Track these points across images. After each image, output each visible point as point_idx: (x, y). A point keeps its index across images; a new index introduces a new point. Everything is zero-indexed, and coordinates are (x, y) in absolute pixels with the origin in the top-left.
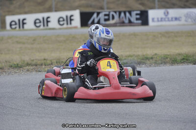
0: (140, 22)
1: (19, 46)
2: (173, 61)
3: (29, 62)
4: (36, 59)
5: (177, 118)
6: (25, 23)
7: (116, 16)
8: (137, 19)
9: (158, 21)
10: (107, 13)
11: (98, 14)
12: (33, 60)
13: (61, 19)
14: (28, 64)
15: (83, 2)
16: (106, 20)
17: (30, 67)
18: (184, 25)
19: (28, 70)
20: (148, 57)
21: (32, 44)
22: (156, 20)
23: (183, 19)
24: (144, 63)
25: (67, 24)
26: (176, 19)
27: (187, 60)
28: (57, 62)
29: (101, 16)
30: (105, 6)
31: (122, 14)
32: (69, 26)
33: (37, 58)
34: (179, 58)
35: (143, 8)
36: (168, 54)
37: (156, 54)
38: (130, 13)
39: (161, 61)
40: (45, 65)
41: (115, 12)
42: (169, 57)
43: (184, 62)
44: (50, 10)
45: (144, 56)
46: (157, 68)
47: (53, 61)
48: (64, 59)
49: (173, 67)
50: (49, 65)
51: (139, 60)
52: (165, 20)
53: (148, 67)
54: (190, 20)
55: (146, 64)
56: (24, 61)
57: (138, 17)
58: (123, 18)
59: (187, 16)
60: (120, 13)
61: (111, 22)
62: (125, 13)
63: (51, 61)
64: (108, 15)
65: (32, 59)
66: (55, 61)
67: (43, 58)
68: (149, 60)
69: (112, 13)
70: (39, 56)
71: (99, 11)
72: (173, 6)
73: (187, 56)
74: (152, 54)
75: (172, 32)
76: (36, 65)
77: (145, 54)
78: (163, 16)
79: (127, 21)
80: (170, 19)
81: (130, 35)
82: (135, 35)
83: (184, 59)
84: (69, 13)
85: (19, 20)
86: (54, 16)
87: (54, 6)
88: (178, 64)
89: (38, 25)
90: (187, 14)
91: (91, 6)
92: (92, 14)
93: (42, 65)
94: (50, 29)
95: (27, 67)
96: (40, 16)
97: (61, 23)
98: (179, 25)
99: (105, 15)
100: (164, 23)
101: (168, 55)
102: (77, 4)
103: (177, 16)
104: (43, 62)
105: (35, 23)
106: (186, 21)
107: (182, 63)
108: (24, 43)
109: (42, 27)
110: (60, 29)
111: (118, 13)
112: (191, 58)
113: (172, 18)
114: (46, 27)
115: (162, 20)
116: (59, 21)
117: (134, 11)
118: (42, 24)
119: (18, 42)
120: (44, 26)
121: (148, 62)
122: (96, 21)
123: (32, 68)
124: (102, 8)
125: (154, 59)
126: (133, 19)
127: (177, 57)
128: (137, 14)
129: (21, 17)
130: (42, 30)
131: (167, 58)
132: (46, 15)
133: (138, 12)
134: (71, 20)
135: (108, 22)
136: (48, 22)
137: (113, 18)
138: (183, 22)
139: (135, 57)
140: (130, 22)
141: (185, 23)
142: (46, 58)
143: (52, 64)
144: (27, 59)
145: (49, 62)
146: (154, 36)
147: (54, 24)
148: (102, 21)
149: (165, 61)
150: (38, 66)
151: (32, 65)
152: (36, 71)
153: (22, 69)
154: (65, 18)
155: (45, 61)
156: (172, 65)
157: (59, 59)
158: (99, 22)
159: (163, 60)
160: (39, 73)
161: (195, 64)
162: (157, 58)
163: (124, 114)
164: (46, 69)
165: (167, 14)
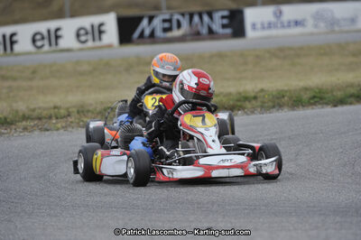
0: (228, 31)
1: (7, 84)
2: (295, 101)
3: (27, 113)
4: (40, 108)
5: (308, 207)
6: (16, 42)
7: (185, 22)
8: (224, 26)
9: (263, 28)
10: (167, 17)
11: (151, 19)
12: (34, 110)
13: (82, 32)
14: (25, 118)
16: (165, 30)
17: (28, 123)
18: (312, 34)
19: (25, 129)
20: (248, 95)
21: (31, 79)
22: (259, 26)
23: (310, 22)
24: (241, 108)
25: (94, 40)
26: (297, 23)
27: (321, 98)
28: (78, 112)
29: (157, 22)
30: (164, 4)
31: (196, 19)
32: (98, 43)
33: (41, 105)
34: (305, 97)
35: (234, 6)
36: (286, 88)
37: (262, 90)
38: (210, 15)
39: (273, 102)
40: (57, 118)
41: (183, 15)
42: (288, 94)
43: (314, 104)
44: (60, 15)
45: (240, 93)
46: (265, 115)
47: (70, 110)
48: (91, 105)
49: (295, 112)
50: (64, 117)
51: (231, 103)
52: (276, 27)
53: (248, 115)
54: (322, 25)
55: (244, 109)
56: (17, 111)
57: (225, 21)
58: (197, 25)
59: (318, 17)
60: (191, 16)
61: (176, 33)
62: (200, 15)
63: (67, 109)
64: (170, 21)
65: (32, 107)
66: (75, 110)
67: (52, 105)
68: (250, 101)
69: (176, 17)
70: (44, 102)
71: (152, 13)
73: (320, 92)
74: (256, 90)
75: (290, 49)
76: (40, 119)
77: (241, 90)
78: (273, 19)
79: (204, 31)
80: (286, 24)
81: (212, 56)
82: (221, 55)
83: (314, 97)
84: (96, 20)
85: (4, 36)
86: (69, 27)
87: (67, 8)
88: (303, 106)
89: (39, 44)
90: (317, 13)
91: (137, 5)
92: (138, 20)
93: (50, 117)
94: (63, 50)
95: (24, 123)
96: (42, 27)
97: (83, 38)
98: (303, 35)
99: (164, 21)
100: (274, 32)
101: (286, 91)
103: (299, 18)
104: (52, 112)
105: (34, 41)
106: (316, 26)
107: (312, 104)
108: (15, 79)
109: (46, 48)
110: (81, 50)
111: (187, 17)
112: (329, 95)
113: (289, 22)
114: (54, 48)
115: (270, 26)
116: (78, 35)
117: (217, 10)
118: (46, 42)
119: (4, 78)
120: (50, 44)
121: (248, 105)
123: (32, 124)
124: (157, 8)
125: (259, 99)
126: (216, 27)
127: (302, 93)
128: (223, 17)
129: (8, 30)
130: (47, 52)
131: (283, 97)
132: (53, 25)
133: (226, 13)
134: (101, 32)
135: (169, 35)
136: (57, 37)
137: (179, 25)
138: (309, 28)
139: (224, 96)
140: (211, 31)
141: (315, 30)
142: (59, 104)
143: (69, 115)
144: (21, 107)
145: (63, 112)
146: (257, 57)
147: (68, 40)
148: (159, 33)
149: (279, 101)
150: (44, 121)
151: (32, 119)
152: (41, 129)
153: (14, 127)
154: (89, 28)
155: (56, 110)
156: (293, 110)
157: (82, 106)
158: (152, 34)
159: (277, 101)
160: (47, 133)
161: (335, 106)
162: (264, 97)
163: (208, 203)
164: (59, 125)
165: (279, 14)
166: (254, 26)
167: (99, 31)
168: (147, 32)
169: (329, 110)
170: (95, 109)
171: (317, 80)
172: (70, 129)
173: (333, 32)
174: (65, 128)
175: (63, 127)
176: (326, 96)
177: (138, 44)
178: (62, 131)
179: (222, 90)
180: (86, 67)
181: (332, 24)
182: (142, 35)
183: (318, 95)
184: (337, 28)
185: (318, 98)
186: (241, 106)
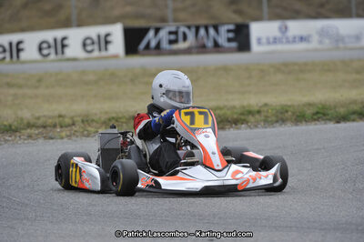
0: (234, 45)
1: (12, 91)
2: (298, 116)
3: (32, 121)
4: (44, 116)
5: (309, 222)
6: (22, 50)
7: (191, 35)
8: (229, 40)
9: (269, 43)
10: (173, 29)
11: (157, 30)
12: (38, 118)
13: (88, 42)
14: (29, 126)
15: (129, 9)
16: (171, 42)
17: (33, 131)
18: (316, 50)
19: (30, 137)
20: (252, 109)
21: (36, 87)
22: (264, 41)
23: (315, 38)
24: (244, 122)
25: (100, 50)
26: (302, 39)
27: (324, 115)
28: (83, 121)
29: (163, 34)
30: (170, 15)
31: (202, 32)
32: (104, 53)
33: (46, 113)
34: (309, 112)
35: (239, 20)
36: (289, 103)
37: (266, 105)
38: (216, 28)
39: (277, 116)
40: (61, 127)
41: (189, 27)
42: (291, 109)
43: (318, 120)
44: (67, 24)
45: (244, 107)
46: (268, 130)
47: (75, 119)
48: (96, 114)
49: (298, 128)
50: (69, 126)
51: (235, 116)
52: (281, 42)
53: (251, 129)
54: (327, 41)
55: (247, 122)
56: (22, 119)
57: (231, 35)
58: (203, 38)
59: (323, 33)
60: (197, 29)
61: (181, 45)
62: (206, 28)
63: (72, 118)
64: (176, 33)
65: (37, 115)
66: (79, 119)
67: (56, 113)
68: (253, 115)
69: (183, 29)
70: (48, 110)
71: (158, 25)
72: (296, 15)
73: (323, 108)
74: (260, 105)
75: (295, 64)
76: (44, 127)
77: (245, 103)
78: (278, 34)
79: (210, 44)
80: (291, 39)
81: (217, 69)
82: (225, 69)
83: (317, 113)
84: (103, 30)
85: (11, 44)
86: (75, 36)
87: (74, 17)
88: (306, 121)
89: (45, 52)
90: (322, 29)
91: (142, 16)
92: (146, 31)
93: (55, 126)
94: (69, 60)
95: (29, 131)
96: (49, 35)
97: (89, 48)
98: (308, 51)
99: (170, 33)
100: (279, 47)
101: (290, 106)
102: (117, 12)
104: (57, 120)
105: (40, 49)
106: (320, 42)
107: (315, 120)
108: (20, 87)
109: (53, 56)
110: (87, 59)
111: (193, 30)
112: (332, 111)
113: (295, 38)
114: (60, 56)
115: (275, 41)
116: (84, 45)
117: (224, 24)
118: (52, 50)
119: (9, 85)
120: (56, 53)
121: (251, 119)
123: (37, 132)
124: (164, 20)
125: (263, 114)
126: (222, 40)
127: (305, 109)
128: (229, 31)
129: (15, 38)
130: (53, 61)
131: (287, 111)
132: (59, 34)
133: (231, 27)
134: (107, 42)
135: (175, 47)
136: (63, 46)
137: (185, 38)
138: (314, 44)
139: (228, 109)
140: (216, 45)
141: (319, 46)
142: (63, 113)
143: (73, 124)
144: (26, 115)
145: (67, 121)
146: (262, 71)
147: (74, 49)
148: (165, 45)
149: (283, 116)
150: (49, 128)
151: (38, 127)
152: (45, 138)
153: (18, 134)
154: (95, 38)
155: (61, 119)
156: (296, 125)
157: (87, 116)
158: (158, 46)
159: (280, 116)
160: (51, 141)
161: (338, 122)
162: (267, 111)
163: (209, 215)
164: (64, 134)
165: (284, 30)
166: (259, 41)
167: (105, 41)
168: (153, 44)
169: (331, 125)
170: (100, 119)
171: (321, 96)
172: (74, 138)
173: (338, 48)
174: (69, 137)
175: (68, 136)
176: (330, 112)
177: (143, 55)
178: (65, 140)
179: (226, 103)
180: (91, 77)
181: (337, 41)
182: (148, 46)
183: (321, 111)
184: (341, 45)
185: (321, 114)
186: (244, 120)
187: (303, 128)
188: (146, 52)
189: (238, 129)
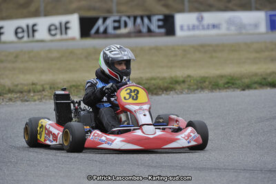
0: (163, 30)
2: (213, 85)
3: (12, 88)
4: (21, 84)
6: (3, 33)
7: (130, 23)
9: (189, 29)
10: (117, 18)
11: (105, 19)
12: (17, 85)
13: (53, 28)
14: (10, 91)
15: (83, 3)
16: (115, 28)
17: (12, 95)
18: (225, 35)
19: (10, 99)
20: (178, 79)
21: (14, 62)
22: (185, 28)
23: (224, 26)
25: (61, 34)
26: (214, 26)
27: (233, 84)
28: (50, 88)
29: (109, 22)
30: (115, 8)
31: (139, 20)
32: (64, 36)
33: (22, 82)
34: (221, 82)
35: (167, 12)
36: (206, 75)
37: (189, 76)
38: (149, 18)
39: (197, 85)
40: (34, 92)
41: (129, 17)
42: (208, 80)
43: (228, 88)
44: (36, 14)
45: (171, 78)
46: (191, 95)
47: (45, 86)
48: (60, 83)
49: (213, 94)
50: (40, 91)
51: (166, 85)
52: (198, 28)
53: (178, 94)
54: (233, 28)
55: (175, 90)
56: (4, 86)
57: (161, 23)
58: (139, 25)
59: (230, 22)
60: (135, 18)
61: (123, 31)
62: (142, 18)
63: (42, 86)
64: (119, 21)
65: (16, 83)
66: (48, 86)
67: (30, 82)
68: (179, 84)
69: (124, 19)
70: (25, 79)
71: (106, 15)
72: (210, 8)
73: (232, 79)
74: (184, 76)
75: (209, 45)
76: (22, 92)
77: (173, 75)
79: (145, 30)
80: (206, 26)
81: (151, 49)
82: (157, 49)
83: (228, 83)
84: (63, 19)
86: (43, 23)
87: (42, 8)
88: (220, 89)
89: (20, 35)
90: (230, 19)
91: (94, 9)
92: (95, 20)
93: (29, 91)
94: (38, 41)
95: (9, 95)
96: (23, 23)
97: (53, 32)
98: (219, 35)
99: (115, 21)
100: (197, 32)
101: (207, 78)
102: (74, 5)
103: (216, 22)
104: (31, 87)
105: (16, 33)
106: (228, 29)
107: (226, 88)
108: (2, 62)
109: (26, 38)
110: (52, 41)
111: (132, 19)
112: (239, 82)
113: (208, 25)
114: (31, 38)
115: (194, 28)
116: (50, 30)
117: (155, 15)
118: (26, 34)
120: (28, 36)
121: (178, 87)
122: (102, 29)
123: (15, 96)
124: (110, 11)
125: (187, 83)
126: (154, 27)
127: (218, 80)
128: (159, 20)
130: (26, 42)
131: (205, 82)
132: (31, 21)
133: (161, 17)
134: (67, 28)
135: (118, 32)
136: (34, 31)
137: (126, 25)
138: (223, 30)
140: (149, 30)
141: (228, 32)
142: (35, 81)
143: (43, 90)
144: (8, 83)
145: (39, 87)
146: (185, 51)
147: (42, 34)
148: (110, 30)
149: (202, 84)
150: (25, 94)
151: (16, 93)
152: (22, 101)
153: (1, 97)
154: (58, 25)
155: (34, 86)
156: (212, 92)
157: (54, 84)
158: (105, 31)
159: (200, 85)
160: (27, 103)
161: (244, 90)
162: (190, 81)
164: (36, 98)
165: (201, 19)
166: (182, 28)
167: (65, 27)
169: (238, 92)
171: (230, 70)
172: (44, 101)
173: (241, 34)
174: (40, 100)
175: (39, 99)
176: (237, 82)
177: (94, 38)
178: (38, 102)
179: (158, 75)
180: (55, 55)
181: (241, 28)
182: (97, 31)
183: (231, 81)
184: (244, 31)
185: (231, 83)
186: (173, 88)
187: (217, 94)
188: (97, 35)
189: (168, 94)
